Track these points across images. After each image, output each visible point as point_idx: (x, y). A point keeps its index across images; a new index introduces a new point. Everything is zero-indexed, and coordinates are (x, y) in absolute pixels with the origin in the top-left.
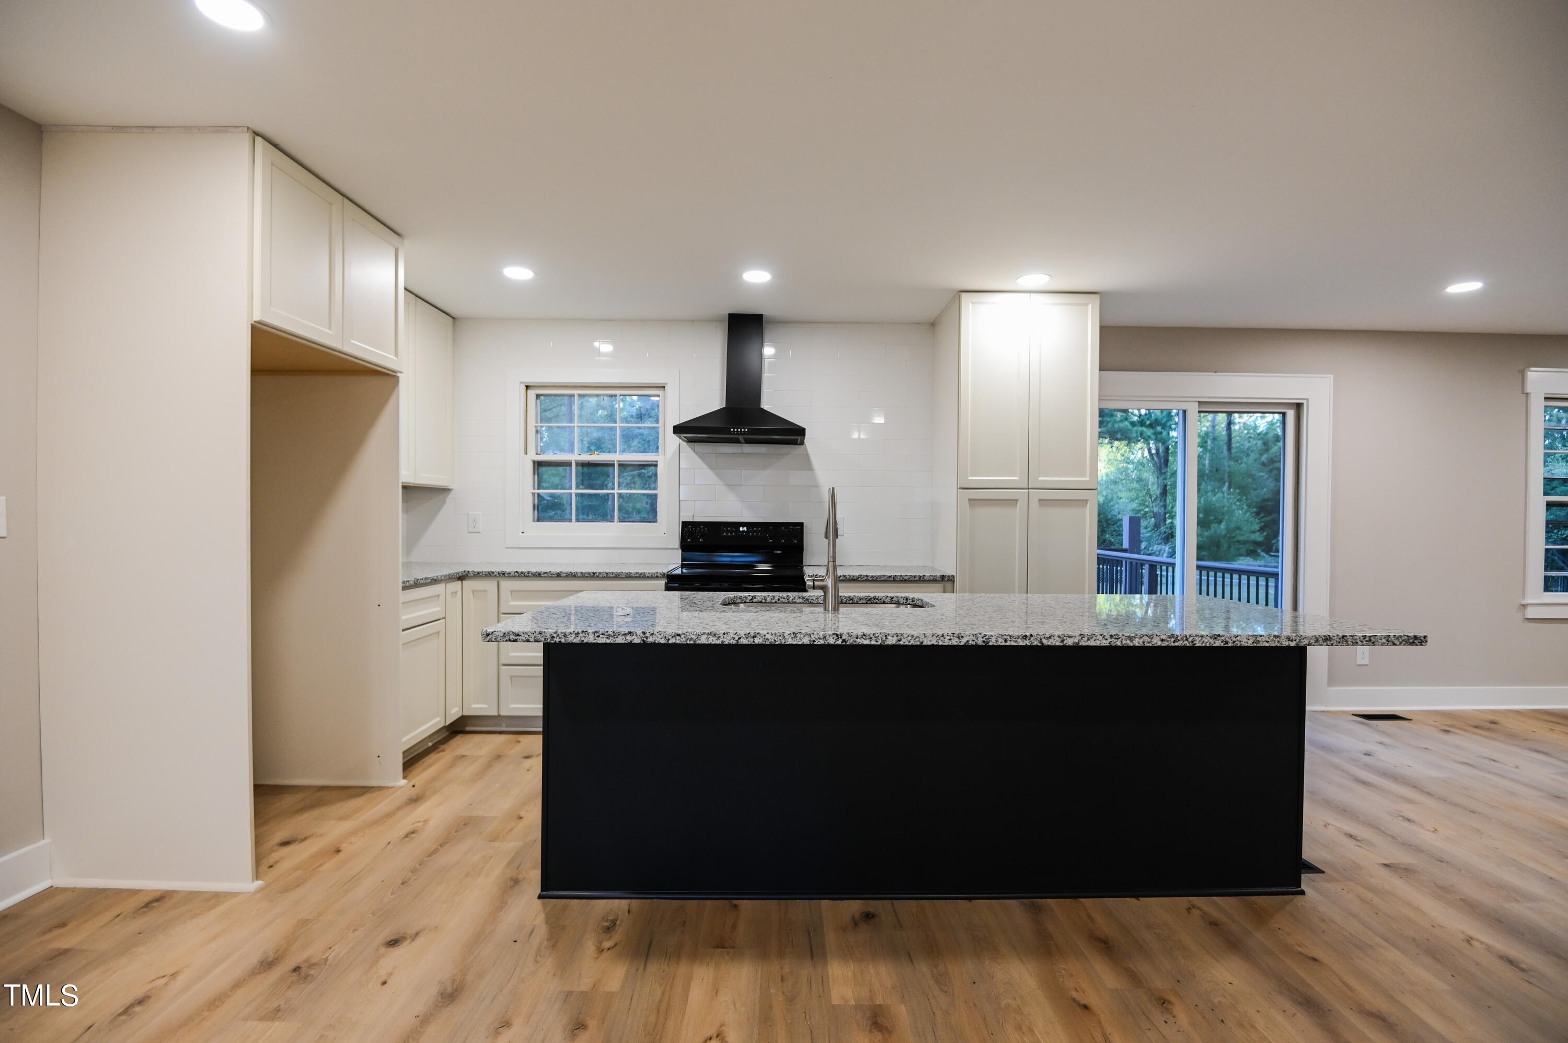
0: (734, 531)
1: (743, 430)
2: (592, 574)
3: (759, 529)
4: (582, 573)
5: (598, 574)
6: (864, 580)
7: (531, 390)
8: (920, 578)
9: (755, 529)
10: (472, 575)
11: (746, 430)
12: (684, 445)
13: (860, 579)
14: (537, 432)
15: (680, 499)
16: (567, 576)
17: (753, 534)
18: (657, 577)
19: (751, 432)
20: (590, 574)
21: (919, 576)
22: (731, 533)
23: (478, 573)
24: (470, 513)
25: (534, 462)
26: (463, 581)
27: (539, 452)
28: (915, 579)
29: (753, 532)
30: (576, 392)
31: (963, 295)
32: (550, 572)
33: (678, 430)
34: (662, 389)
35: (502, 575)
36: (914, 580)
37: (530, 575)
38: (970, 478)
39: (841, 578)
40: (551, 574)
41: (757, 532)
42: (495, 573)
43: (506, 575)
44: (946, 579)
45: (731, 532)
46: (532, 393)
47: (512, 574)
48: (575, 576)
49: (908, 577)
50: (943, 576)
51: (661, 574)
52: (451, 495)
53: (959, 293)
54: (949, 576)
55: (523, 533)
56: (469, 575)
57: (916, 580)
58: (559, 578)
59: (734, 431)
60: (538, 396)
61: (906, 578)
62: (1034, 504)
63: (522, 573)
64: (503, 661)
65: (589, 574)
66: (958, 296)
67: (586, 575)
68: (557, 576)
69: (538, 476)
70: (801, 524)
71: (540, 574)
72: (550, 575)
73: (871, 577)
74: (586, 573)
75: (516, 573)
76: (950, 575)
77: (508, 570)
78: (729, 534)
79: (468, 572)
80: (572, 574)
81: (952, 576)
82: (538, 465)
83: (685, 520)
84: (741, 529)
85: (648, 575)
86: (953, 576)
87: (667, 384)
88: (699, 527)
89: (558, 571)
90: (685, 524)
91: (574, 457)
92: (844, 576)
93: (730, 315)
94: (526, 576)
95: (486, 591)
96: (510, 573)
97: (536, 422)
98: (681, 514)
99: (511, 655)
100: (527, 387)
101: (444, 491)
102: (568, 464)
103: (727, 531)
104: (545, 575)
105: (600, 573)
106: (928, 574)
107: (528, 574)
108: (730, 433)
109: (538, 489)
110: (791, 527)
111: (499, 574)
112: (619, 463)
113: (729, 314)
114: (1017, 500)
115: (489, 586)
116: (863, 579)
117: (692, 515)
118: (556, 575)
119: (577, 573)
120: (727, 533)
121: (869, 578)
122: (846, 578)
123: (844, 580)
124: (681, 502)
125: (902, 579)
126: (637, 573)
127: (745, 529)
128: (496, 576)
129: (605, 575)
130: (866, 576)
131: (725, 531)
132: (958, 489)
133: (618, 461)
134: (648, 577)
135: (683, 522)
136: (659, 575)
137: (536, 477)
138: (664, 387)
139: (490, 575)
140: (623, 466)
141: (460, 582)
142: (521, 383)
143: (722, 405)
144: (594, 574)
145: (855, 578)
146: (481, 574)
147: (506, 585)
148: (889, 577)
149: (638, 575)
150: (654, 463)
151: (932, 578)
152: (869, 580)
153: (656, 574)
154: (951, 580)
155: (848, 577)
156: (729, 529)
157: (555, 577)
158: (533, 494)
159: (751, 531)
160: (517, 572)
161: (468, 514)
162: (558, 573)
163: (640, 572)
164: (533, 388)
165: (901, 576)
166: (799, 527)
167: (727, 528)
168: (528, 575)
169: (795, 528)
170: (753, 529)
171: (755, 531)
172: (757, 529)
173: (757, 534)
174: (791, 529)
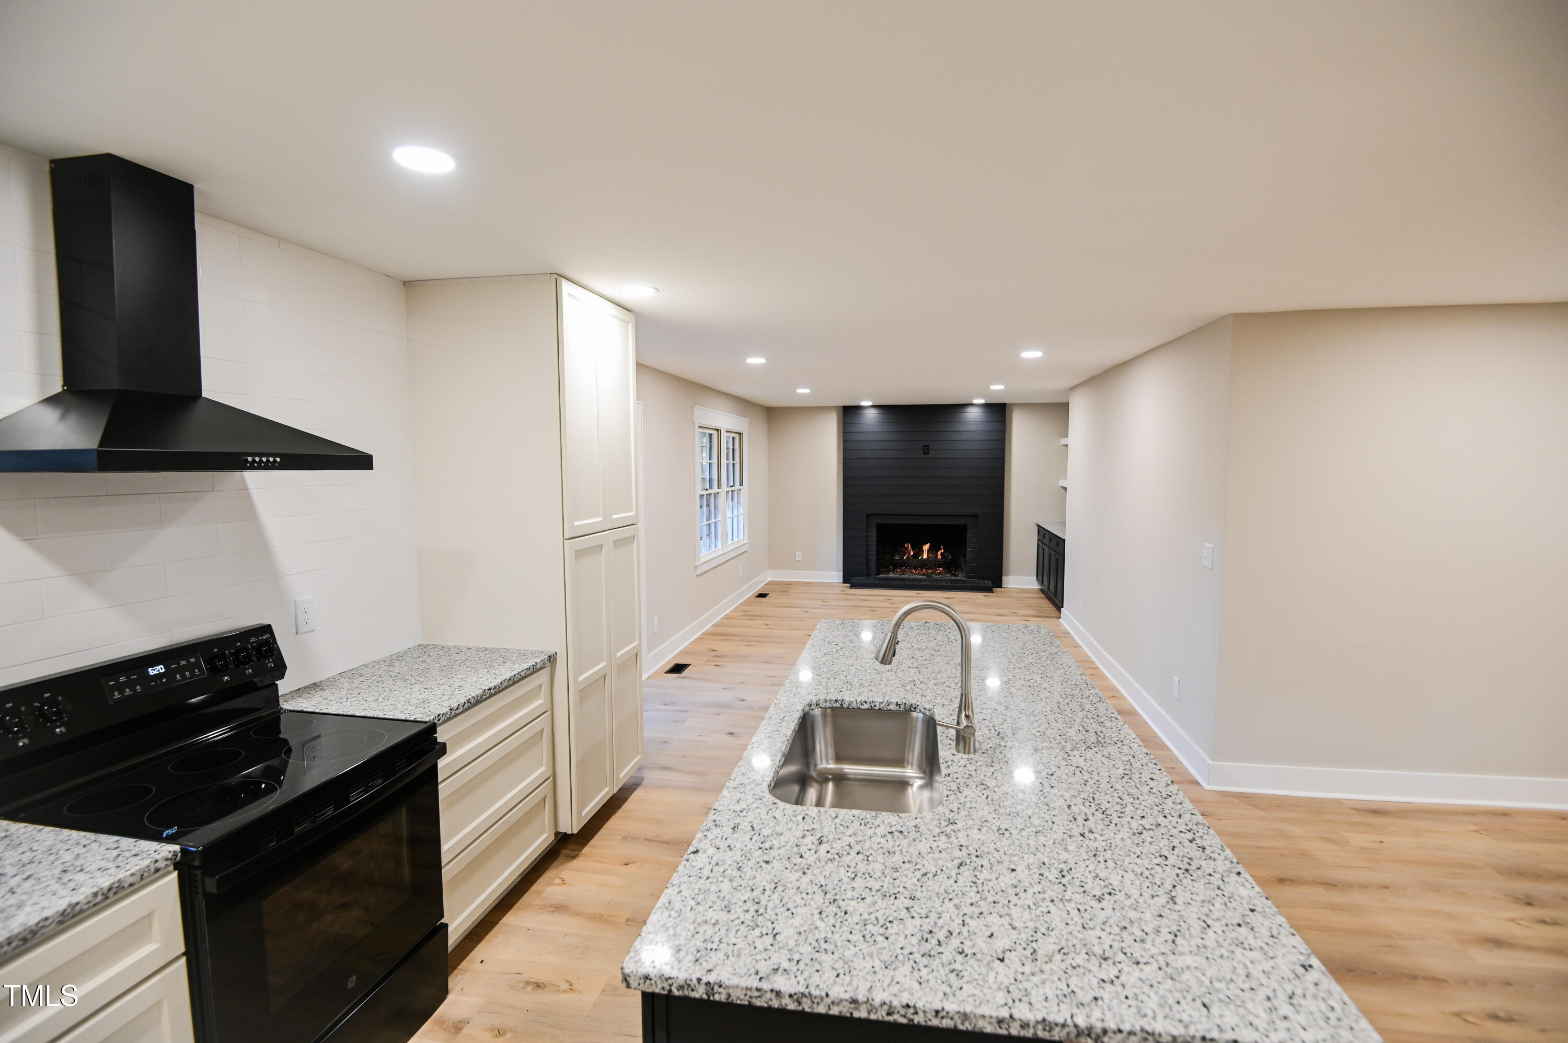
0: (136, 682)
3: (194, 660)
9: (183, 663)
17: (184, 675)
22: (133, 689)
29: (181, 670)
41: (191, 667)
45: (131, 684)
50: (546, 658)
70: (266, 629)
76: (552, 653)
78: (128, 692)
84: (152, 672)
88: (39, 699)
103: (120, 687)
110: (253, 639)
120: (122, 692)
127: (160, 669)
131: (114, 688)
132: (564, 539)
156: (122, 679)
159: (176, 671)
166: (267, 636)
167: (117, 680)
169: (260, 638)
170: (178, 664)
171: (185, 668)
172: (188, 661)
173: (192, 673)
174: (254, 642)
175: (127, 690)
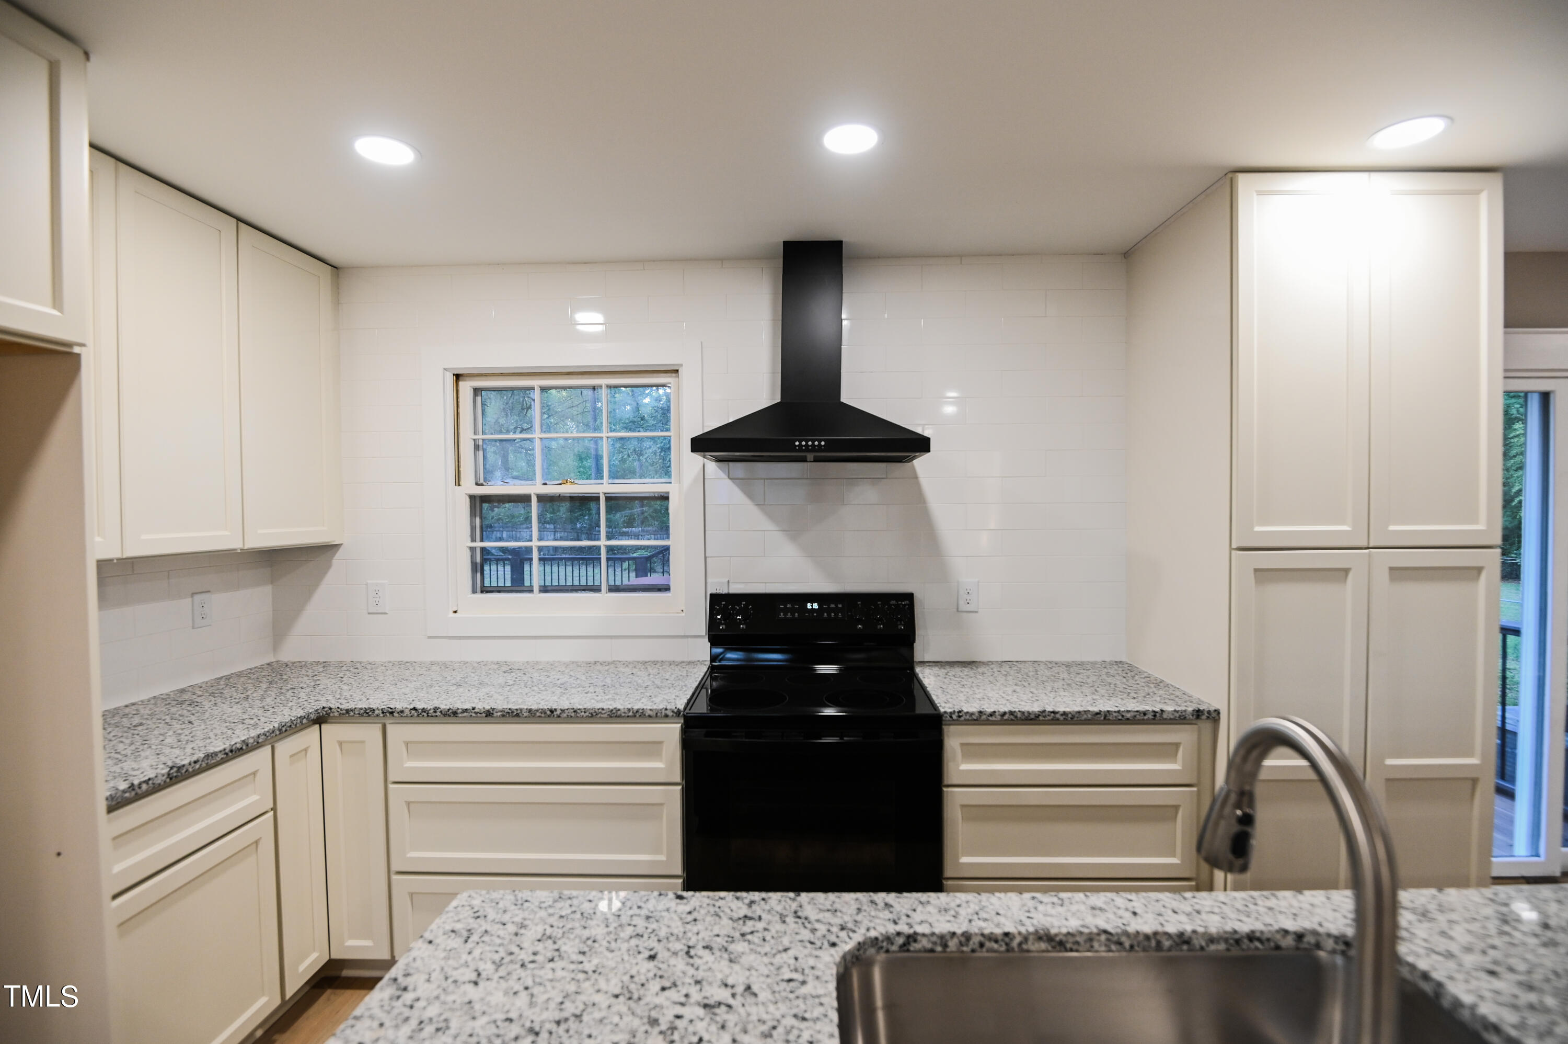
0: (797, 610)
1: (816, 443)
2: (548, 713)
3: (840, 606)
4: (530, 711)
5: (558, 712)
6: (1049, 720)
7: (465, 381)
8: (1155, 716)
9: (833, 606)
10: (336, 714)
11: (823, 443)
12: (712, 467)
13: (1041, 718)
14: (477, 448)
15: (707, 555)
16: (503, 716)
17: (829, 615)
18: (666, 716)
19: (832, 446)
20: (545, 713)
21: (1154, 712)
22: (793, 614)
23: (348, 711)
24: (369, 582)
25: (472, 498)
26: (323, 726)
27: (482, 481)
28: (1146, 717)
29: (829, 611)
30: (536, 383)
31: (1242, 179)
32: (474, 709)
33: (700, 444)
34: (674, 375)
35: (388, 714)
36: (1143, 719)
37: (438, 714)
38: (1257, 529)
39: (1006, 717)
40: (476, 713)
41: (836, 610)
42: (377, 712)
43: (395, 714)
44: (1204, 717)
45: (793, 611)
46: (466, 387)
47: (407, 712)
48: (517, 715)
49: (1133, 714)
50: (1199, 711)
51: (673, 712)
52: (340, 554)
53: (1230, 175)
54: (1209, 712)
55: (455, 612)
56: (331, 715)
57: (1148, 719)
58: (489, 719)
59: (800, 445)
60: (477, 391)
61: (1128, 715)
62: (1382, 576)
63: (424, 710)
64: (395, 867)
65: (544, 711)
66: (1228, 182)
67: (538, 714)
68: (486, 716)
69: (481, 518)
70: (910, 597)
71: (455, 713)
72: (474, 715)
73: (1062, 715)
74: (537, 711)
75: (413, 712)
76: (1212, 709)
77: (399, 706)
78: (789, 615)
79: (330, 709)
80: (513, 712)
81: (1215, 711)
82: (479, 503)
83: (714, 592)
84: (809, 606)
85: (651, 713)
86: (1217, 712)
87: (681, 365)
88: (739, 605)
89: (488, 707)
90: (715, 599)
91: (534, 488)
92: (1011, 713)
93: (787, 244)
94: (432, 716)
95: (363, 742)
96: (402, 712)
97: (475, 433)
98: (709, 580)
99: (408, 855)
100: (458, 377)
101: (329, 549)
102: (524, 499)
103: (786, 611)
104: (465, 714)
105: (563, 711)
106: (1169, 708)
107: (435, 712)
108: (793, 448)
109: (482, 540)
110: (893, 602)
111: (383, 713)
112: (607, 495)
113: (784, 242)
114: (1346, 571)
115: (370, 733)
116: (1049, 718)
117: (727, 580)
118: (484, 715)
119: (521, 710)
120: (785, 614)
121: (1058, 716)
122: (1016, 717)
123: (1012, 720)
124: (708, 559)
125: (1120, 718)
126: (629, 710)
127: (815, 606)
128: (377, 716)
129: (573, 714)
130: (1053, 712)
131: (782, 610)
132: (1231, 549)
133: (605, 494)
134: (650, 716)
135: (711, 595)
136: (670, 714)
137: (478, 520)
138: (677, 371)
139: (367, 714)
140: (613, 501)
141: (317, 726)
142: (445, 369)
143: (773, 399)
144: (552, 711)
145: (1032, 716)
146: (352, 714)
147: (397, 732)
148: (1097, 714)
149: (631, 714)
150: (666, 495)
151: (1177, 715)
152: (1058, 719)
153: (664, 711)
154: (1214, 718)
155: (1019, 715)
156: (789, 606)
157: (482, 717)
158: (472, 550)
159: (826, 610)
160: (414, 709)
161: (367, 585)
162: (488, 711)
163: (636, 707)
164: (468, 378)
165: (1119, 712)
166: (907, 602)
167: (785, 606)
168: (434, 714)
169: (900, 603)
170: (829, 605)
171: (833, 610)
172: (837, 606)
173: (836, 615)
174: (893, 605)
175: (789, 614)
